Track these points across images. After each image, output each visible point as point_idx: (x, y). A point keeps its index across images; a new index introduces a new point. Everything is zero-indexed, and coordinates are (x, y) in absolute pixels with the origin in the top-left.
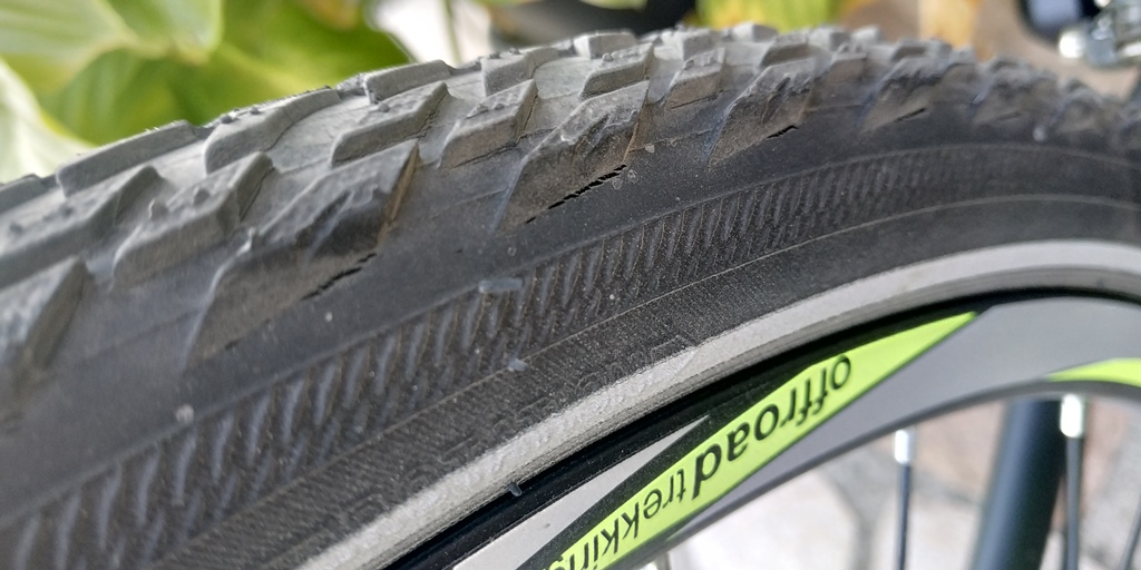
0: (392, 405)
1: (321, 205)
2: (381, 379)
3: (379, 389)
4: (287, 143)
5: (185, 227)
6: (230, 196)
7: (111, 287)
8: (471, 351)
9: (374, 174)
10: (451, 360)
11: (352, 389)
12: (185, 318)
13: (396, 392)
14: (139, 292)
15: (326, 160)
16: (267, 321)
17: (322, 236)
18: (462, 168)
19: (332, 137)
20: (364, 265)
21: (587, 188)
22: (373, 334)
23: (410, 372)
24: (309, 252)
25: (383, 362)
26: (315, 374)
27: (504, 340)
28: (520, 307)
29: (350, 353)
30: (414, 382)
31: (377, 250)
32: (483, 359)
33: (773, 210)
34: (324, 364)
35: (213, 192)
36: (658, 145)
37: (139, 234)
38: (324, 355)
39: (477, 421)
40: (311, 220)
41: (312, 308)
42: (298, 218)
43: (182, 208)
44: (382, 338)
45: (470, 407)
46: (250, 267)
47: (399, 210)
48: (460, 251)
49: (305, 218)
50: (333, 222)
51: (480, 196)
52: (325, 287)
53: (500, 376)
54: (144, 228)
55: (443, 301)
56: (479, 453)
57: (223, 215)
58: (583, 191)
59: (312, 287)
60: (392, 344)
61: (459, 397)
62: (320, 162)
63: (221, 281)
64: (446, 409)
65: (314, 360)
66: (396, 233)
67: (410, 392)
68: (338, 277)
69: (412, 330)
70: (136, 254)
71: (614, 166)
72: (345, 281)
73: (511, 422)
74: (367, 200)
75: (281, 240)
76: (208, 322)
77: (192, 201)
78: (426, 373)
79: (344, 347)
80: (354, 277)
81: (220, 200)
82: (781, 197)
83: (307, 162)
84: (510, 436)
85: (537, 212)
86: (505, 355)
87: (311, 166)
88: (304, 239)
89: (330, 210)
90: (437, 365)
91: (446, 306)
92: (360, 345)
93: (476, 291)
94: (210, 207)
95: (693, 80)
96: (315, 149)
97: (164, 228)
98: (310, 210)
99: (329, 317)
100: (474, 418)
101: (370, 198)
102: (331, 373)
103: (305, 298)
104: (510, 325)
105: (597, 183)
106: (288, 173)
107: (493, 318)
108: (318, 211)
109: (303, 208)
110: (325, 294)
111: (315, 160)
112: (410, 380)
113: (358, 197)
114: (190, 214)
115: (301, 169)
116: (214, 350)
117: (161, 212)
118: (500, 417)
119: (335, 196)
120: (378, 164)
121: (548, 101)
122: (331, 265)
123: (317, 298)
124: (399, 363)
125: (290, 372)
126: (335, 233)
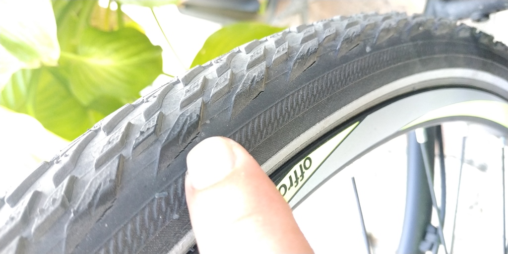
0: (135, 245)
1: (93, 191)
2: (129, 239)
3: (130, 242)
4: (79, 164)
5: (51, 214)
6: (63, 197)
7: (33, 241)
8: (158, 218)
9: (108, 173)
10: (152, 224)
11: (120, 245)
12: (60, 242)
13: (135, 241)
14: (43, 239)
15: (93, 168)
16: (87, 234)
17: (96, 201)
18: (140, 156)
19: (94, 157)
20: (113, 204)
21: (187, 146)
22: (122, 225)
23: (138, 233)
24: (93, 208)
25: (129, 233)
26: (107, 245)
27: (169, 210)
28: (172, 197)
29: (117, 234)
30: (141, 235)
31: (117, 197)
32: (163, 219)
33: (260, 126)
34: (109, 241)
35: (58, 198)
36: (211, 120)
37: (37, 221)
38: (108, 239)
39: (168, 238)
40: (91, 198)
41: (100, 225)
42: (87, 198)
43: (49, 207)
44: (126, 225)
45: (163, 235)
46: (75, 221)
47: (121, 180)
48: (146, 186)
49: (89, 197)
50: (98, 196)
51: (149, 164)
52: (102, 216)
53: (171, 222)
54: (38, 219)
55: (143, 206)
56: (172, 247)
57: (63, 204)
58: (186, 147)
59: (98, 218)
60: (130, 226)
61: (158, 234)
62: (91, 170)
63: (67, 229)
64: (155, 239)
65: (105, 241)
66: (122, 188)
67: (141, 239)
68: (106, 211)
69: (136, 219)
70: (38, 229)
71: (196, 134)
72: (109, 212)
73: (180, 234)
74: (108, 184)
75: (83, 208)
76: (67, 243)
77: (51, 204)
78: (144, 231)
79: (114, 233)
80: (111, 209)
81: (60, 200)
82: (262, 120)
83: (87, 171)
84: (182, 238)
85: (170, 162)
86: (171, 214)
87: (89, 172)
88: (90, 205)
89: (97, 192)
90: (147, 227)
91: (145, 207)
92: (119, 230)
93: (155, 198)
94: (58, 204)
95: (219, 91)
96: (89, 164)
97: (45, 216)
98: (90, 194)
99: (106, 225)
100: (166, 238)
101: (109, 183)
102: (112, 243)
103: (97, 222)
104: (170, 204)
105: (191, 142)
106: (82, 178)
107: (163, 204)
108: (92, 194)
109: (88, 194)
110: (103, 218)
111: (90, 169)
112: (139, 235)
113: (105, 183)
114: (52, 209)
115: (85, 175)
116: (72, 250)
117: (42, 211)
118: (176, 234)
119: (97, 186)
120: (109, 168)
121: (168, 115)
122: (102, 209)
123: (101, 221)
124: (134, 231)
125: (98, 248)
126: (100, 199)
